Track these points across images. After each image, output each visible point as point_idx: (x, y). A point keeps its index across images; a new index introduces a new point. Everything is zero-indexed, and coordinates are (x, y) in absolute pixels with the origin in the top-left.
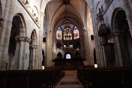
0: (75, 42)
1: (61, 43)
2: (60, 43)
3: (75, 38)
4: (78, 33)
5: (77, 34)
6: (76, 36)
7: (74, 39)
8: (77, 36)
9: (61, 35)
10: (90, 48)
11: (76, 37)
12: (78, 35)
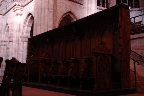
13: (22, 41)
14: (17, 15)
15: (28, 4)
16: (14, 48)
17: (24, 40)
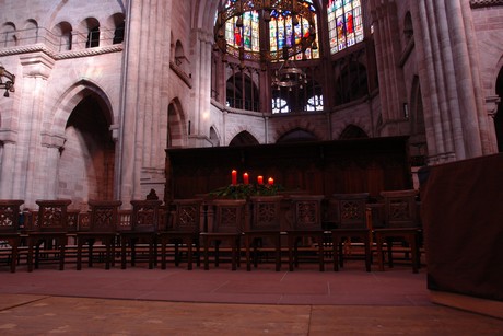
0: (338, 71)
1: (255, 77)
2: (248, 80)
3: (336, 45)
4: (357, 13)
5: (352, 18)
6: (344, 32)
7: (333, 51)
8: (352, 29)
9: (256, 34)
10: (466, 62)
11: (342, 39)
12: (358, 21)
13: (43, 144)
14: (33, 75)
15: (76, 57)
16: (20, 159)
17: (50, 142)
